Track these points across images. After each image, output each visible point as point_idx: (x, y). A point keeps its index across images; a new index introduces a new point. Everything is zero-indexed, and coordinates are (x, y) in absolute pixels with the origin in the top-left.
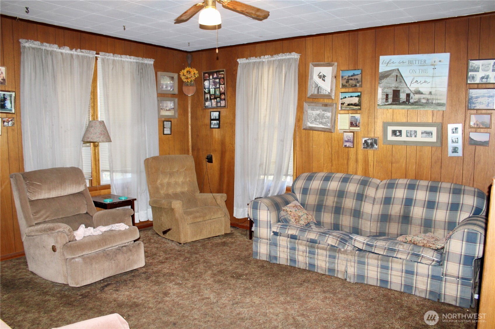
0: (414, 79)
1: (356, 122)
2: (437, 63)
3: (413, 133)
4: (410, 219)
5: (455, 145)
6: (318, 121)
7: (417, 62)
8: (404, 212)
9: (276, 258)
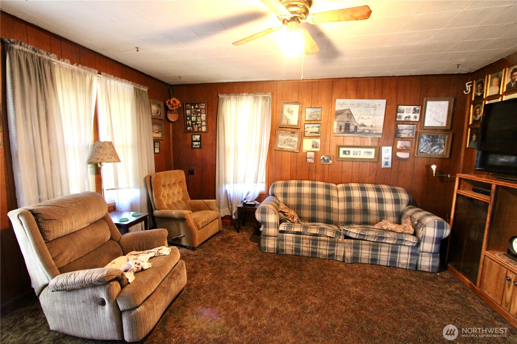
0: (360, 116)
1: (316, 145)
2: (377, 106)
3: (358, 152)
4: (369, 211)
5: (387, 160)
6: (287, 143)
7: (363, 105)
8: (363, 206)
9: (283, 250)
